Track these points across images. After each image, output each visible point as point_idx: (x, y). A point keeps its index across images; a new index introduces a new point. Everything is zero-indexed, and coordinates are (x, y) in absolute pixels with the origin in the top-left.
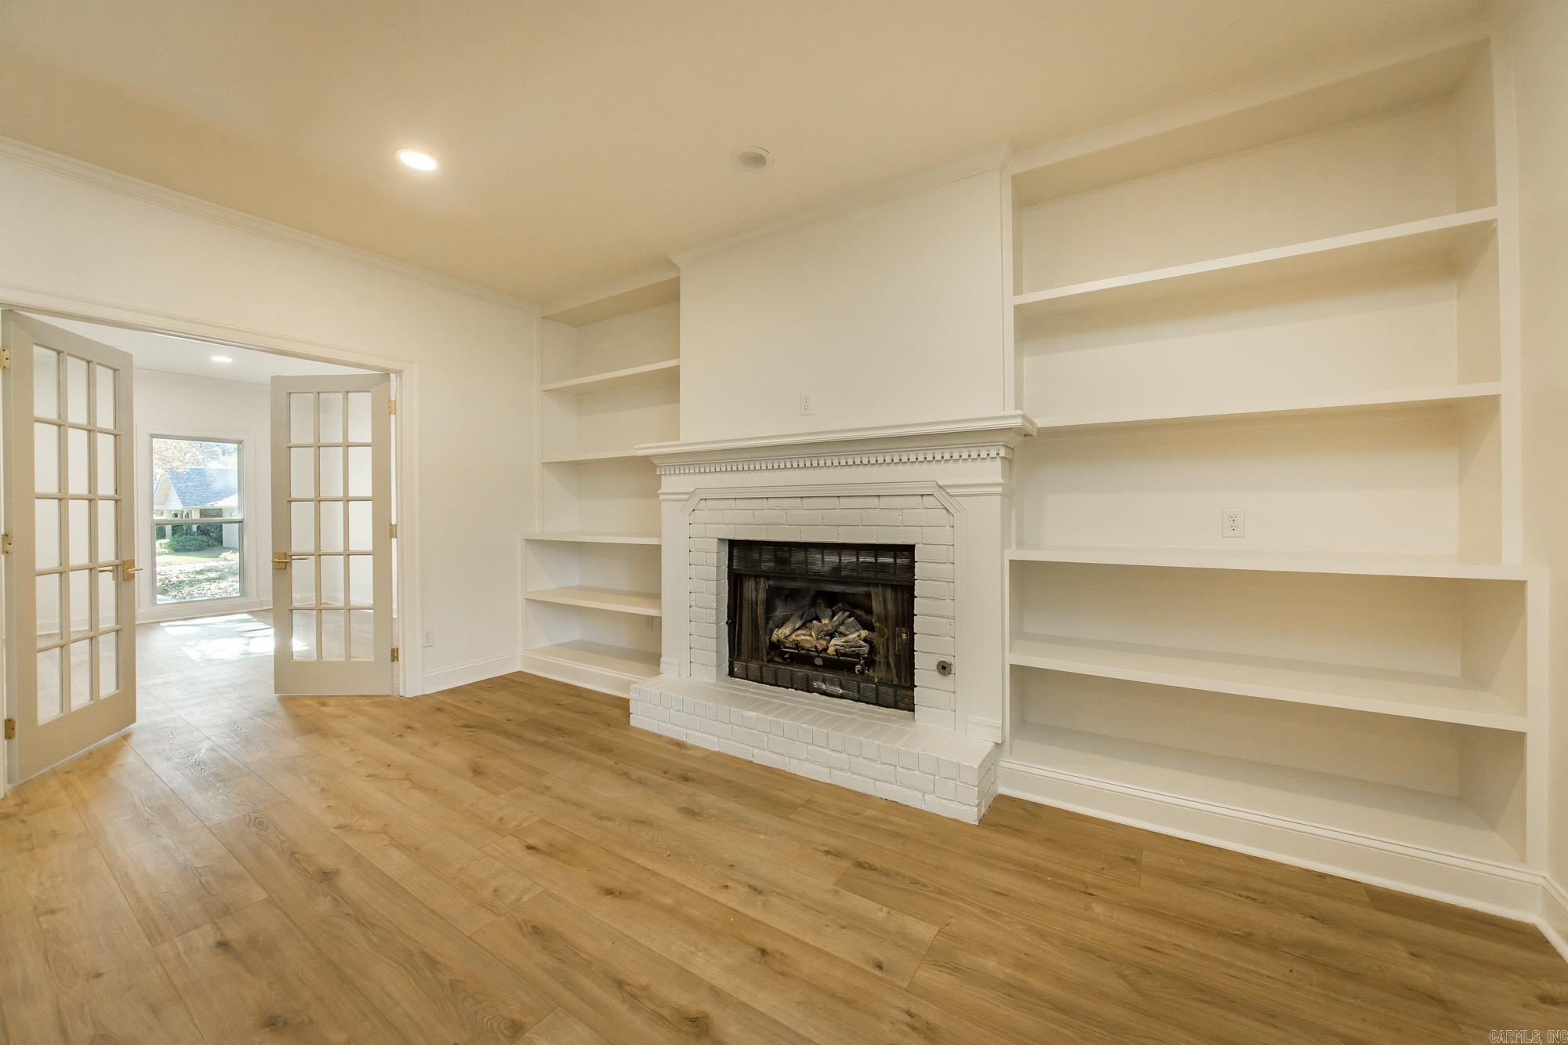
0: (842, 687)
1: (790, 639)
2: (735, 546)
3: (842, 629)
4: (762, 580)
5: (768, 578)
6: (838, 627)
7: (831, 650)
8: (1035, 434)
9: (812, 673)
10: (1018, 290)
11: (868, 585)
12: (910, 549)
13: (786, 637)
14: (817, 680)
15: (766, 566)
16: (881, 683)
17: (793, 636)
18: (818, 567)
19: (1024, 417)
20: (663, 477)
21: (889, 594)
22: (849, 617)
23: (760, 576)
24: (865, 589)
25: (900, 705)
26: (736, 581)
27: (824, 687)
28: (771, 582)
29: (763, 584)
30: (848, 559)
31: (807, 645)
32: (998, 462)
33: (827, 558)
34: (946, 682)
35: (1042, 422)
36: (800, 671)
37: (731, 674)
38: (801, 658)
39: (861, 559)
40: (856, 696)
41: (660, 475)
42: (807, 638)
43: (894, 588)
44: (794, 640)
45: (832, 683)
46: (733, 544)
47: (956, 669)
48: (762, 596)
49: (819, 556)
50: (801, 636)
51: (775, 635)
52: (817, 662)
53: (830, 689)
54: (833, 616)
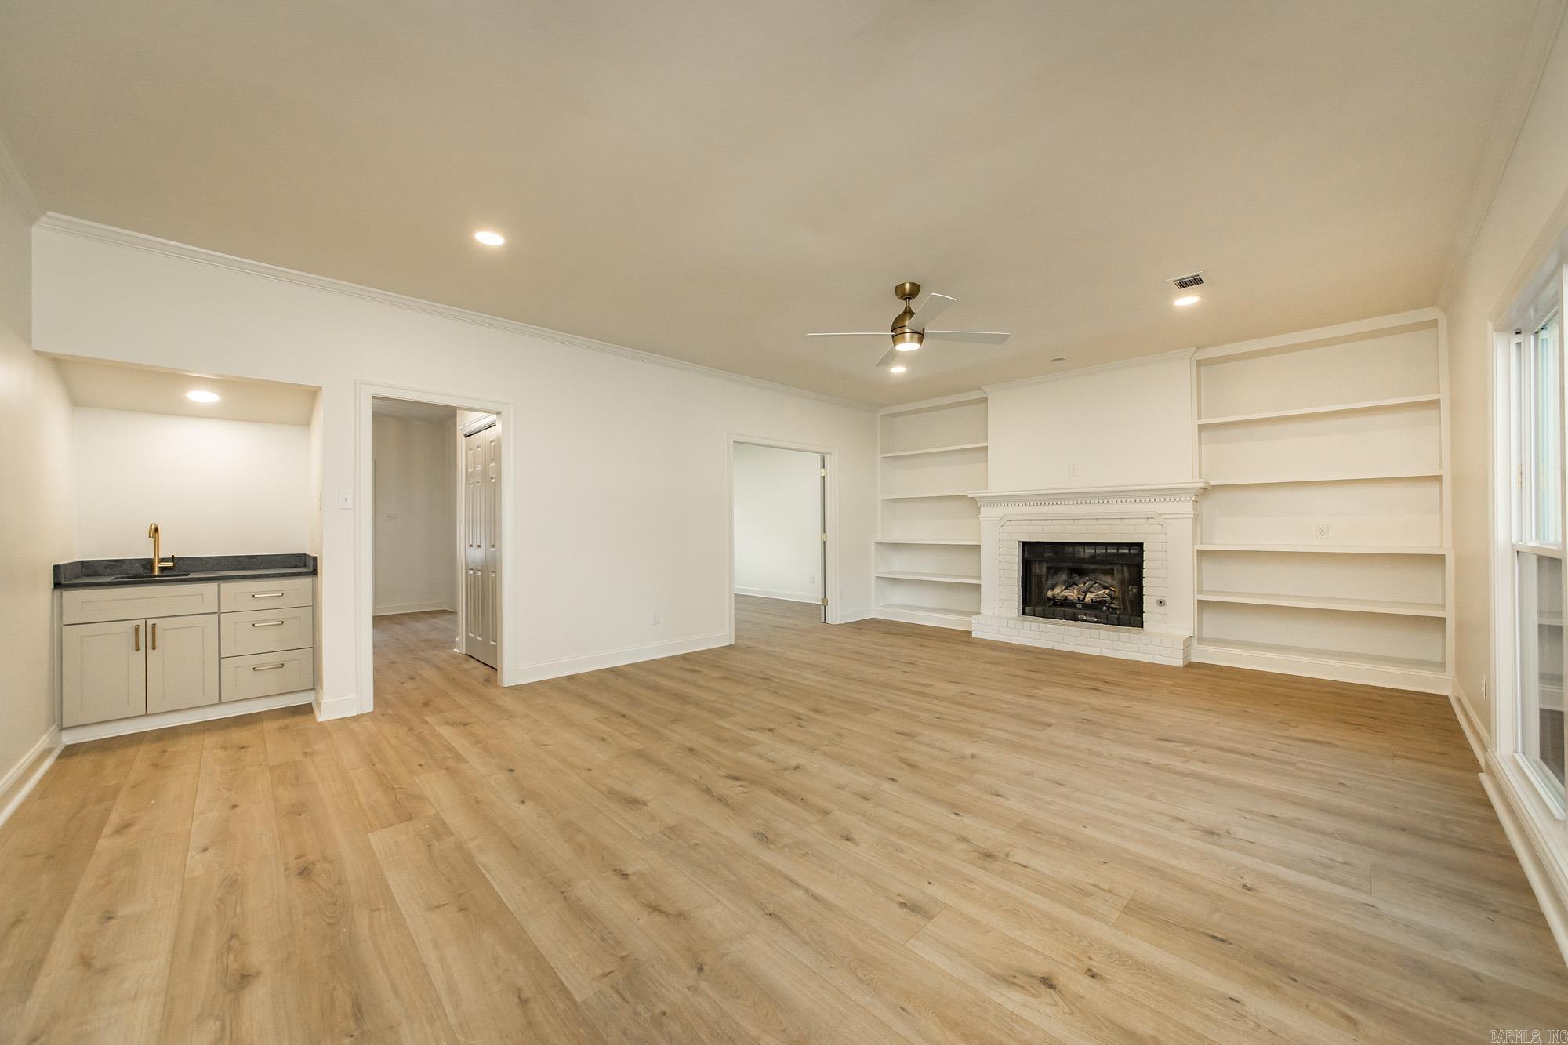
0: (1096, 617)
1: (1061, 595)
2: (1025, 545)
3: (1092, 589)
4: (1044, 563)
5: (1047, 561)
6: (1089, 588)
7: (1087, 600)
8: (1210, 488)
9: (1076, 611)
10: (1199, 418)
11: (1112, 564)
12: (1141, 545)
13: (1058, 594)
14: (1081, 614)
15: (1046, 555)
16: (1120, 614)
17: (1062, 593)
18: (1082, 555)
19: (1206, 483)
20: (982, 509)
21: (1125, 569)
22: (1095, 583)
23: (1043, 561)
24: (1110, 566)
25: (1132, 624)
26: (1026, 564)
27: (1085, 618)
28: (1049, 564)
29: (1045, 566)
30: (1102, 551)
31: (1071, 598)
32: (1191, 503)
33: (1087, 551)
34: (1162, 609)
35: (1213, 483)
36: (1069, 611)
37: (1024, 613)
38: (1067, 603)
39: (1108, 551)
40: (1106, 621)
41: (980, 508)
42: (1073, 594)
43: (1129, 565)
44: (1063, 596)
45: (1090, 615)
46: (1025, 544)
47: (1167, 603)
48: (1044, 571)
49: (1082, 550)
50: (1067, 593)
51: (1050, 594)
52: (1079, 606)
53: (1089, 618)
54: (1085, 584)
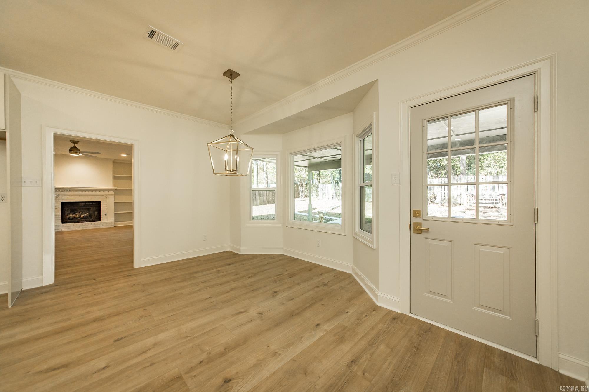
3: (82, 214)
7: (82, 217)
12: (100, 202)
21: (95, 208)
25: (97, 221)
30: (87, 204)
31: (77, 217)
32: (113, 192)
34: (107, 216)
37: (62, 223)
46: (62, 203)
50: (74, 216)
51: (68, 217)
52: (79, 219)
53: (84, 221)
54: (79, 213)
